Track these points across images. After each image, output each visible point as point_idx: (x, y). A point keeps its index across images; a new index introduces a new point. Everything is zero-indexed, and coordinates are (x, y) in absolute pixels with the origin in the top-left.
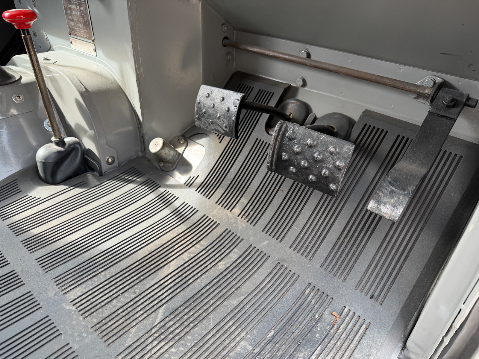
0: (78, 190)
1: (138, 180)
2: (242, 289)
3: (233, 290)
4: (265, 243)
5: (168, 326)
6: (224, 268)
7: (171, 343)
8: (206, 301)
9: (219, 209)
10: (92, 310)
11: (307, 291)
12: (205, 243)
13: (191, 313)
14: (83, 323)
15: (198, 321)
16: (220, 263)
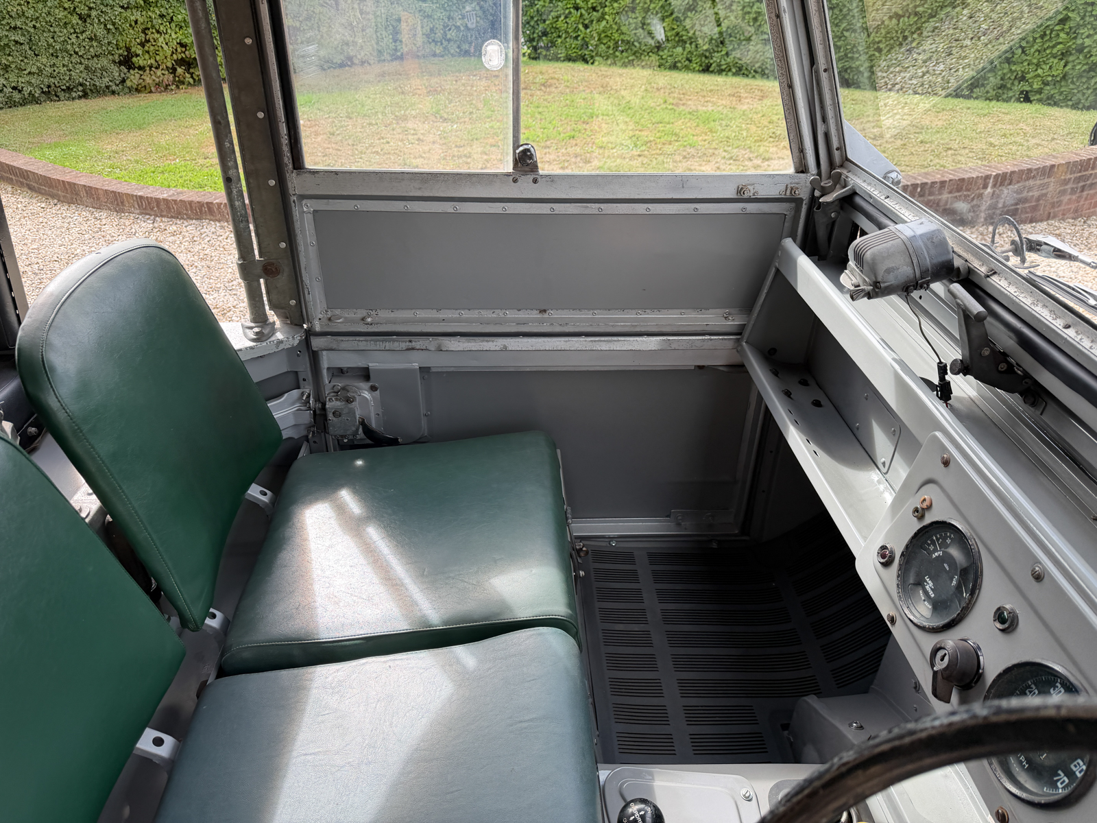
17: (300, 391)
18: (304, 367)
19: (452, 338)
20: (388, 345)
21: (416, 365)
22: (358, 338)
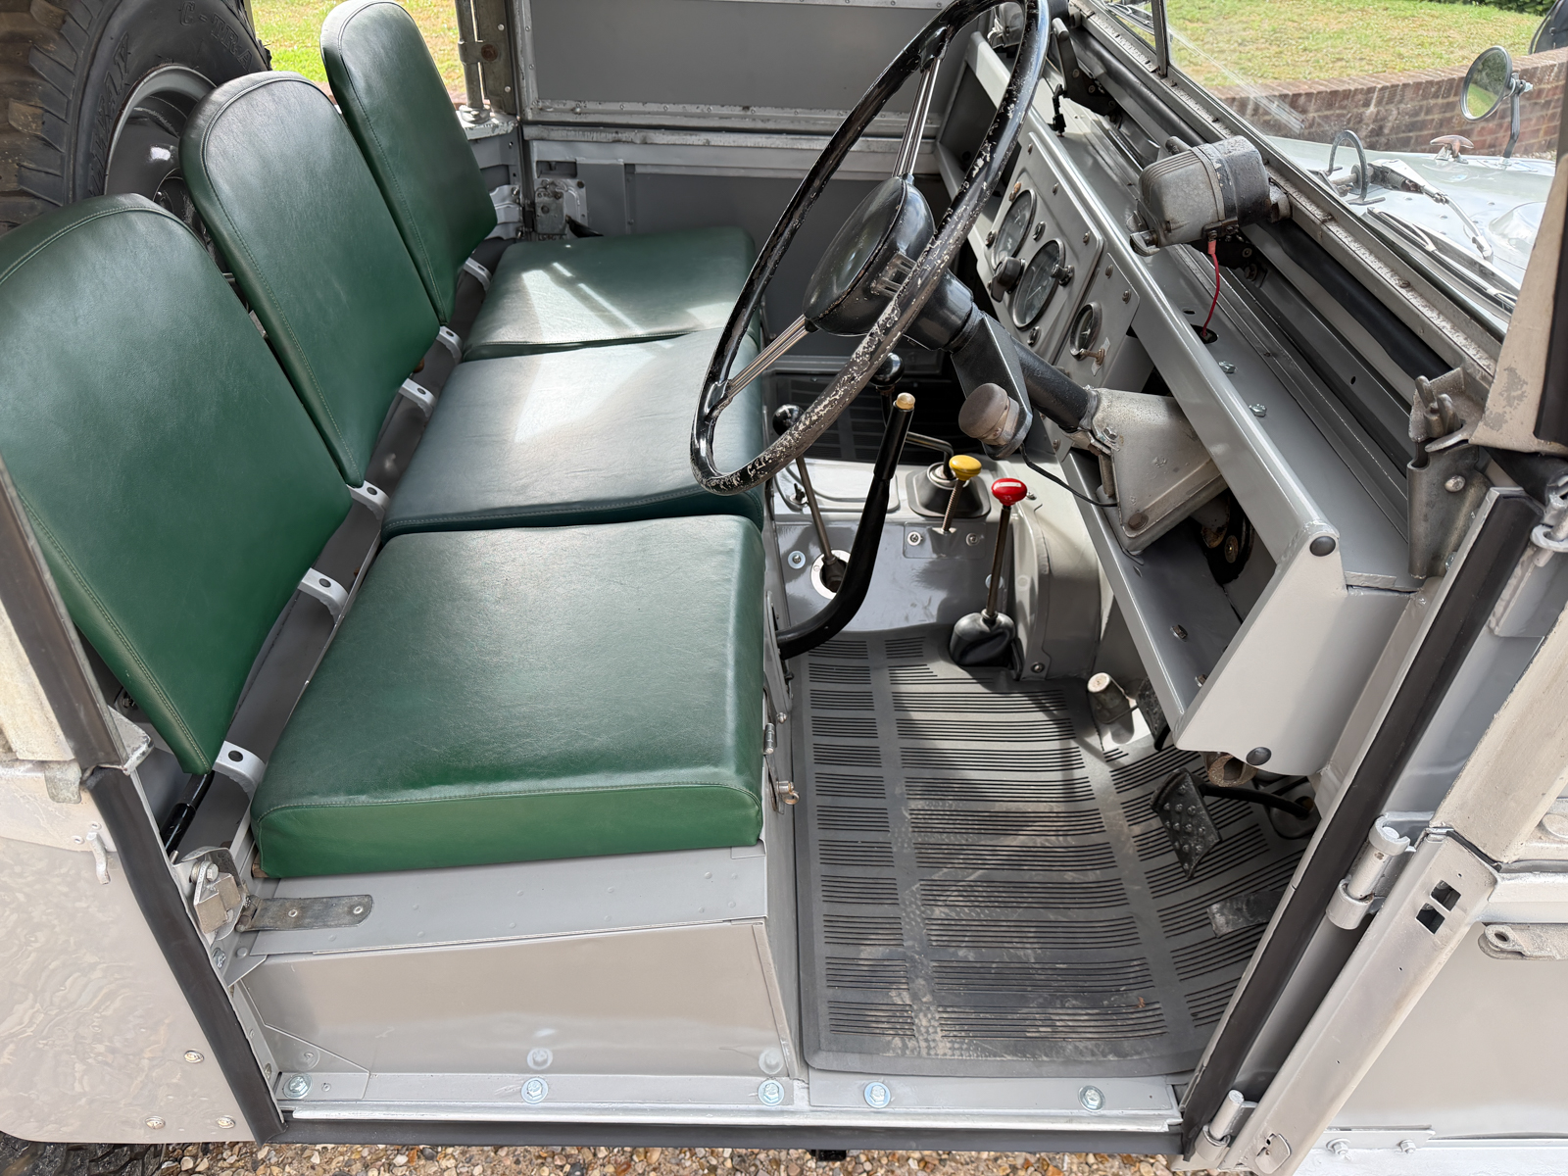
0: (979, 688)
1: (1055, 712)
2: (1070, 912)
3: (1061, 906)
4: (1137, 888)
5: (976, 889)
6: (1070, 880)
7: (968, 904)
8: (1025, 895)
9: (1119, 814)
10: (923, 830)
11: (1135, 963)
12: (1072, 841)
13: (1004, 895)
14: (910, 835)
15: (1005, 905)
16: (1070, 873)
17: (511, 187)
18: (515, 160)
19: (657, 131)
20: (596, 136)
21: (621, 162)
22: (567, 128)
